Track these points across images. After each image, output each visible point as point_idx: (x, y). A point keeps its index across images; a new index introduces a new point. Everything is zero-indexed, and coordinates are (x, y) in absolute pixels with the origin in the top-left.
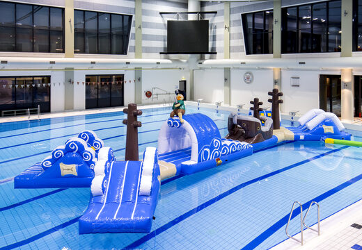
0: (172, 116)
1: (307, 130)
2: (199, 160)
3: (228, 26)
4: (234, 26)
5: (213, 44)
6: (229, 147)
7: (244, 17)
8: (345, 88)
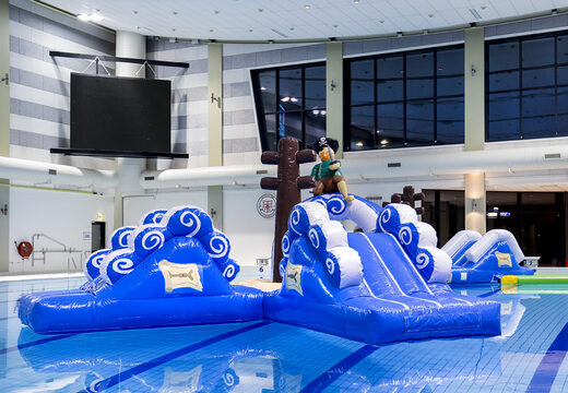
1: (467, 262)
3: (218, 95)
4: (232, 95)
5: (180, 136)
8: (472, 210)
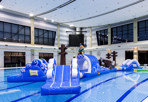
0: (79, 54)
1: (126, 66)
2: (92, 72)
3: (91, 36)
4: (93, 36)
5: (86, 43)
6: (102, 68)
7: (97, 32)
8: (135, 55)
